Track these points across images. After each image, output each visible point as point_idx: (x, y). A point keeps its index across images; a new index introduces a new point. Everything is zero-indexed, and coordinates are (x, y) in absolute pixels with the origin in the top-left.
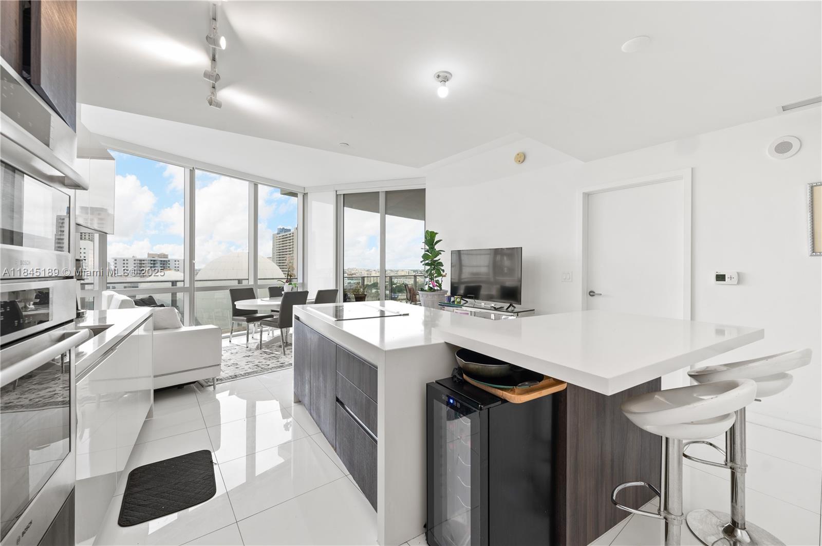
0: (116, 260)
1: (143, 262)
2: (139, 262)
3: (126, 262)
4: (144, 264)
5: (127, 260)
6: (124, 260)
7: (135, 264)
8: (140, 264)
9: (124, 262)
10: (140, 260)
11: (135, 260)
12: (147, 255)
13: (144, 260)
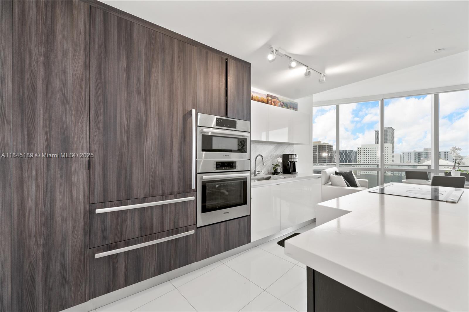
0: (404, 153)
1: (420, 154)
2: (418, 154)
3: (409, 154)
4: (421, 155)
5: (410, 153)
6: (408, 153)
7: (415, 155)
8: (418, 155)
9: (408, 154)
10: (418, 153)
11: (415, 153)
12: (423, 149)
13: (421, 153)
